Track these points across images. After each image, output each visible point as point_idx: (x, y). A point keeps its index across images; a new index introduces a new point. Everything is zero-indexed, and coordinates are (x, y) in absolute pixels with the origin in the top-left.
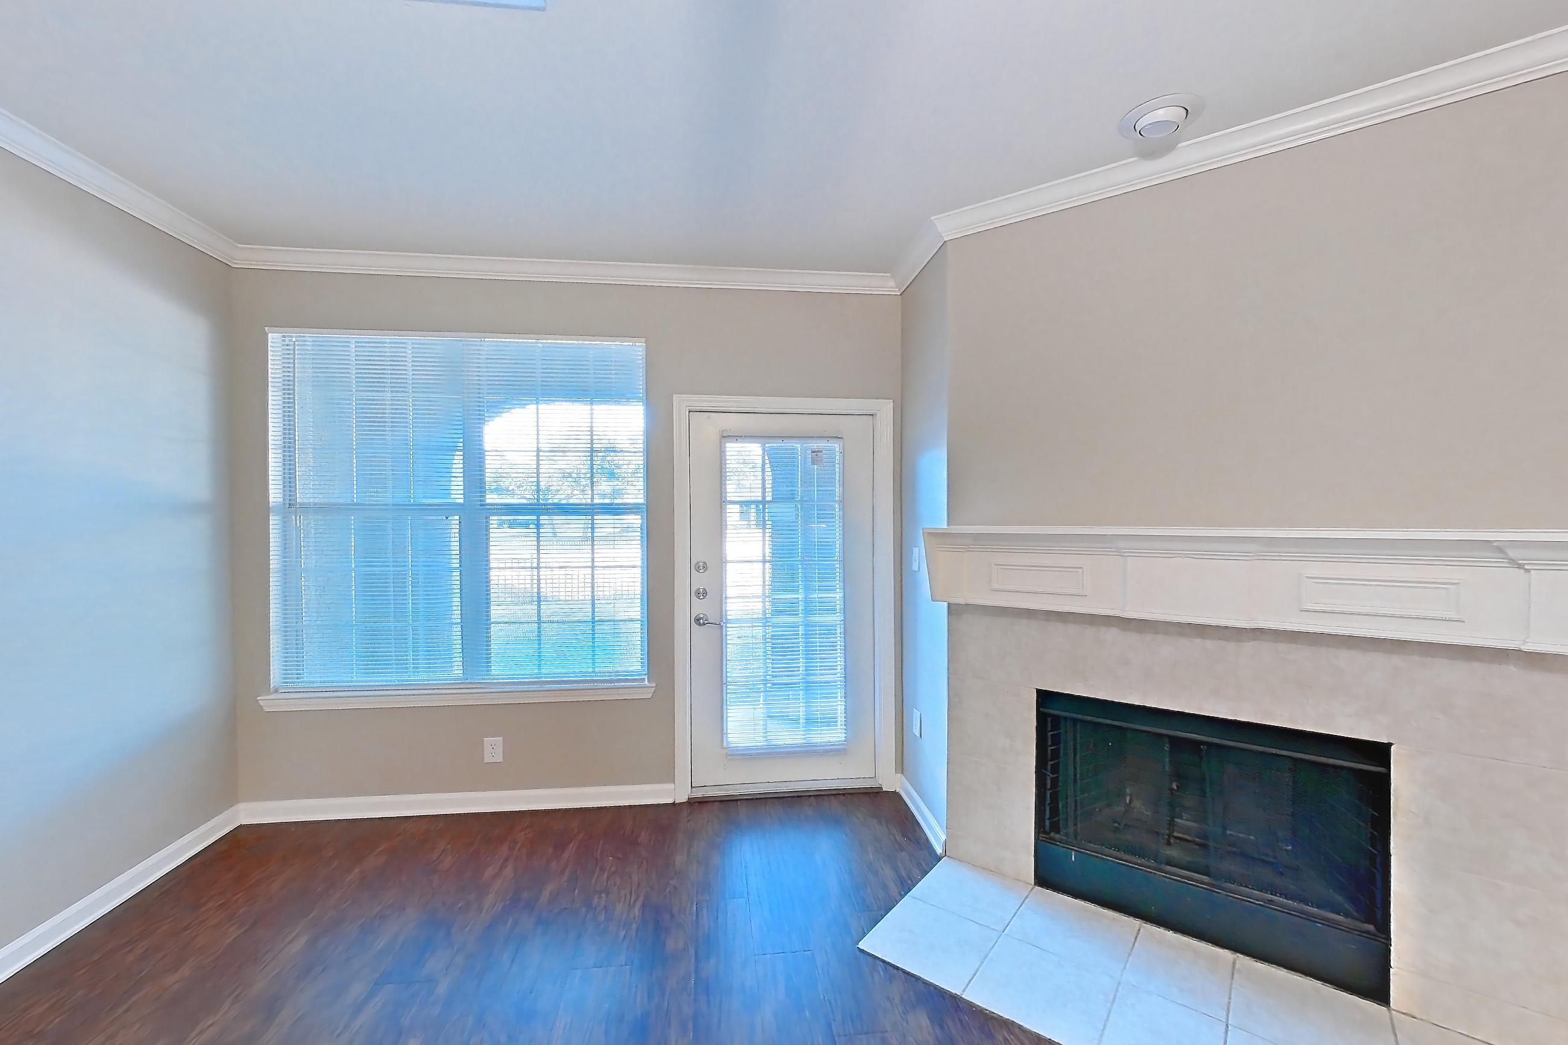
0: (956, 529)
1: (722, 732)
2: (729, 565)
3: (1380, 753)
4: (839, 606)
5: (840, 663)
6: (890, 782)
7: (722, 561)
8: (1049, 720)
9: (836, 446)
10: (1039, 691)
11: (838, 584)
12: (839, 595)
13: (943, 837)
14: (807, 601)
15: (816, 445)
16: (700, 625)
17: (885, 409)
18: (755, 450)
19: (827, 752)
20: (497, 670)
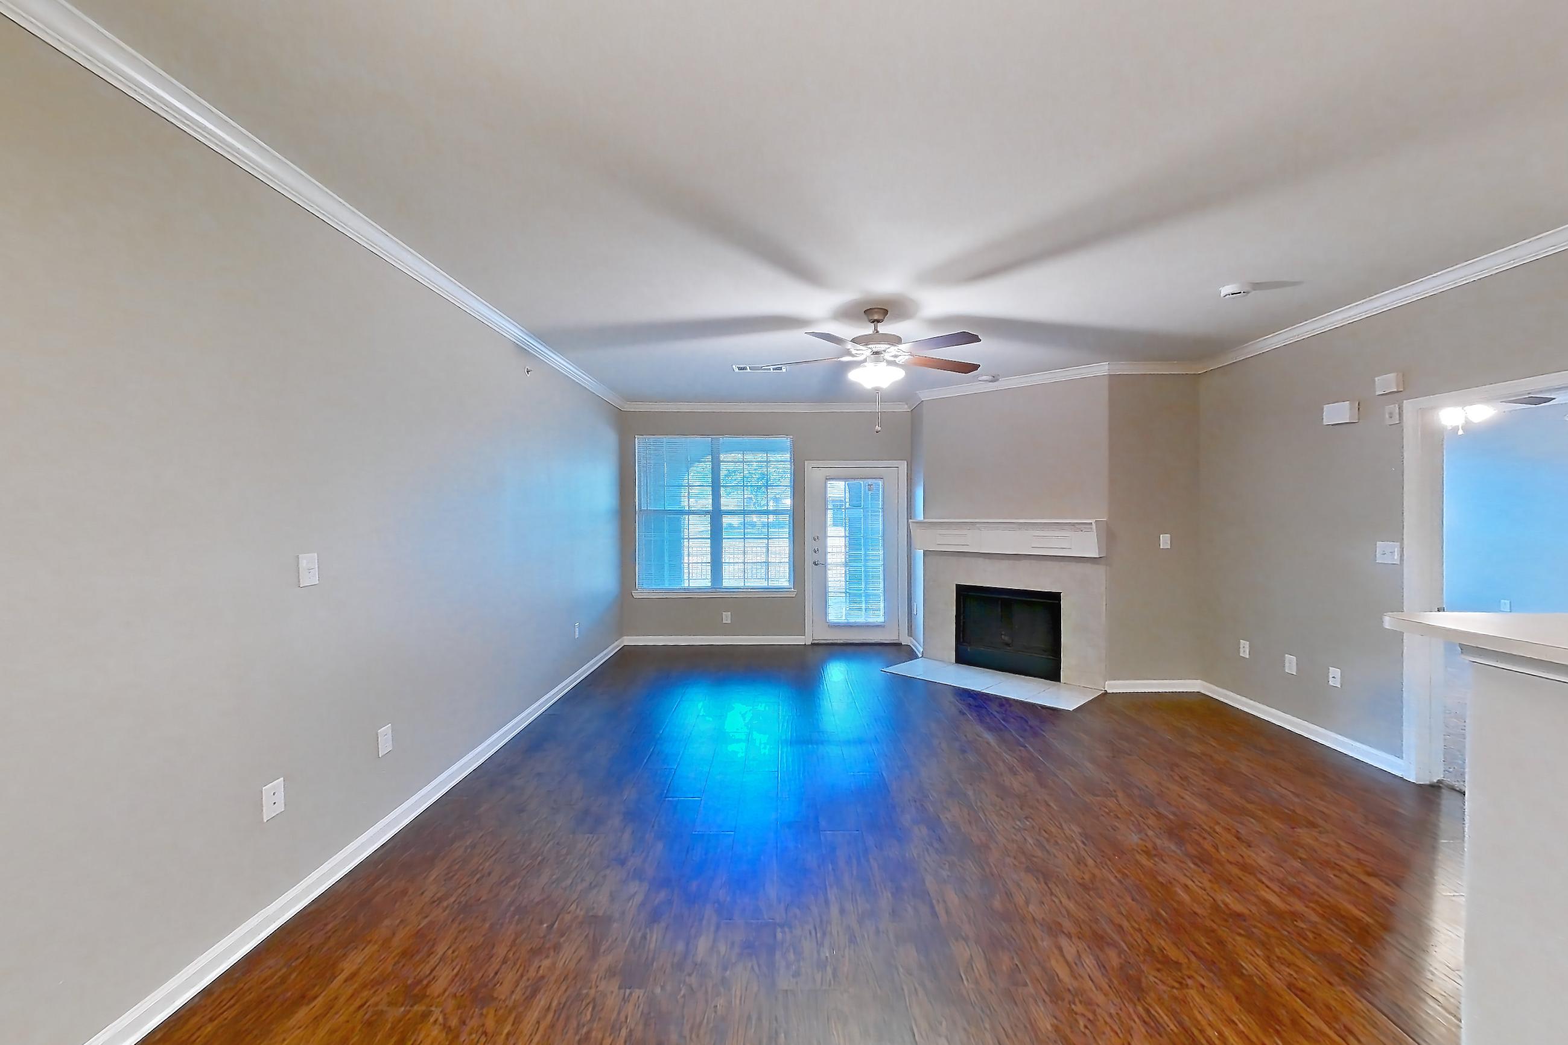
0: (926, 520)
1: (826, 614)
2: (829, 538)
3: (1057, 596)
4: (881, 557)
5: (882, 585)
6: (905, 640)
7: (825, 537)
8: (962, 597)
9: (880, 483)
10: (957, 586)
11: (881, 548)
12: (881, 552)
13: (922, 650)
14: (866, 555)
15: (870, 481)
16: (816, 565)
17: (903, 466)
18: (841, 484)
19: (873, 626)
20: (726, 583)
